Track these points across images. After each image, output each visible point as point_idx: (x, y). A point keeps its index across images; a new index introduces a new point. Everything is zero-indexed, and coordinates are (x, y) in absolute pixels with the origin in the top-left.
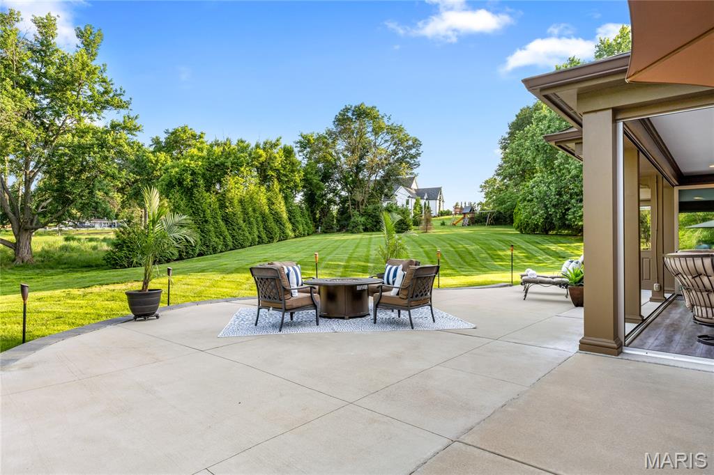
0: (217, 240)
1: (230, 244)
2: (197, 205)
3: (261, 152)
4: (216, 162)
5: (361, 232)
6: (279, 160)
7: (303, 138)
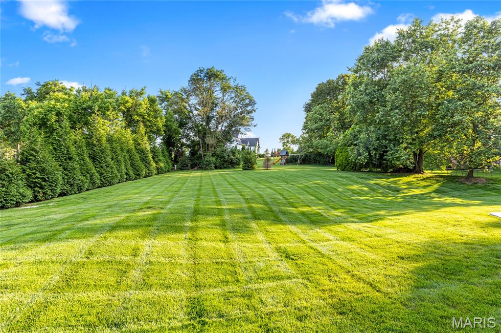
0: (83, 178)
1: (98, 181)
2: (59, 141)
3: (128, 98)
4: (84, 106)
5: (213, 170)
6: (144, 106)
7: (162, 93)
